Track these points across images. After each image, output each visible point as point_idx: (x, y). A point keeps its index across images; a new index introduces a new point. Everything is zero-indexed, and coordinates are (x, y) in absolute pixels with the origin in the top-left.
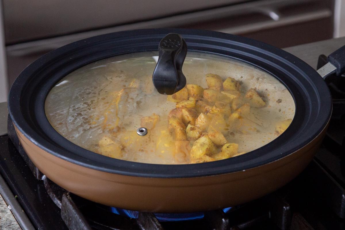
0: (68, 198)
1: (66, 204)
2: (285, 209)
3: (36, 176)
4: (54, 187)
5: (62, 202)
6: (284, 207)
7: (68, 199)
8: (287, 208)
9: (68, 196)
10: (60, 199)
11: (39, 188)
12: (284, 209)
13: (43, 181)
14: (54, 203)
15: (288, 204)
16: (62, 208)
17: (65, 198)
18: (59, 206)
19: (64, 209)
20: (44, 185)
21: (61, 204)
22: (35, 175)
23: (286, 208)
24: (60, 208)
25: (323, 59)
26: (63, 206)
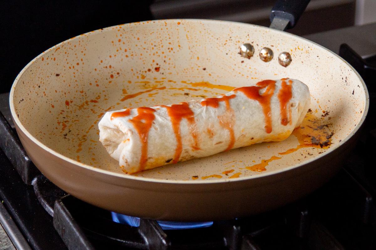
1: (58, 211)
3: (25, 181)
4: (45, 193)
5: (55, 209)
6: (302, 212)
7: (61, 205)
9: (61, 203)
10: (52, 206)
11: (28, 194)
12: (302, 214)
13: (32, 186)
14: (45, 211)
15: (306, 209)
16: (54, 216)
17: (57, 205)
18: (51, 214)
19: (57, 217)
20: (34, 190)
21: (52, 211)
22: (23, 180)
23: (304, 214)
24: (53, 216)
26: (55, 213)
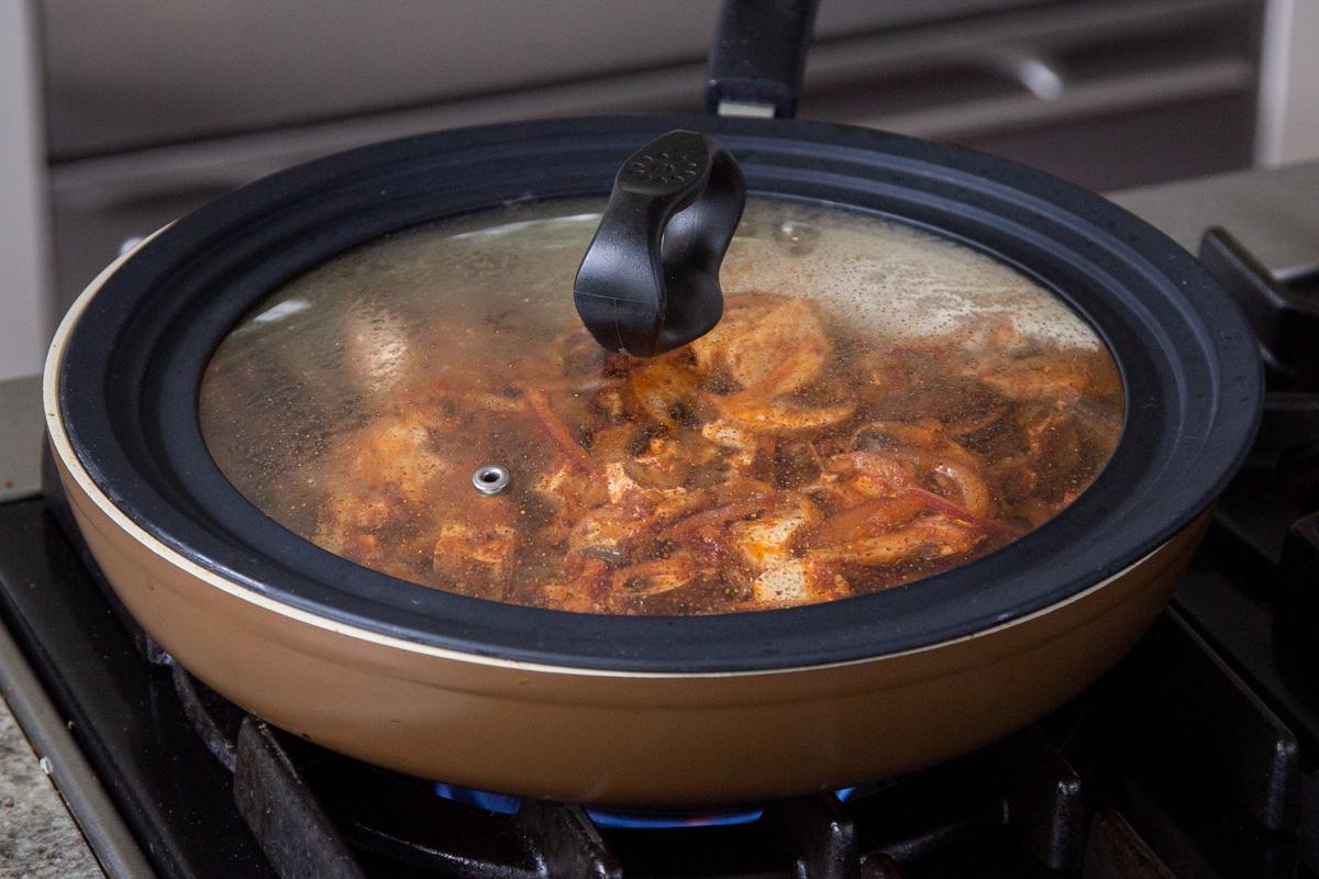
0: (263, 733)
1: (252, 754)
2: (1065, 792)
5: (240, 747)
6: (1061, 785)
7: (261, 736)
8: (1072, 787)
9: (260, 727)
10: (233, 738)
11: (153, 695)
12: (1060, 790)
13: (168, 669)
14: (209, 751)
15: (1075, 773)
16: (237, 768)
17: (248, 735)
18: (226, 762)
19: (245, 774)
21: (233, 756)
22: (139, 647)
23: (1067, 789)
24: (232, 768)
25: (1216, 242)
26: (241, 763)
